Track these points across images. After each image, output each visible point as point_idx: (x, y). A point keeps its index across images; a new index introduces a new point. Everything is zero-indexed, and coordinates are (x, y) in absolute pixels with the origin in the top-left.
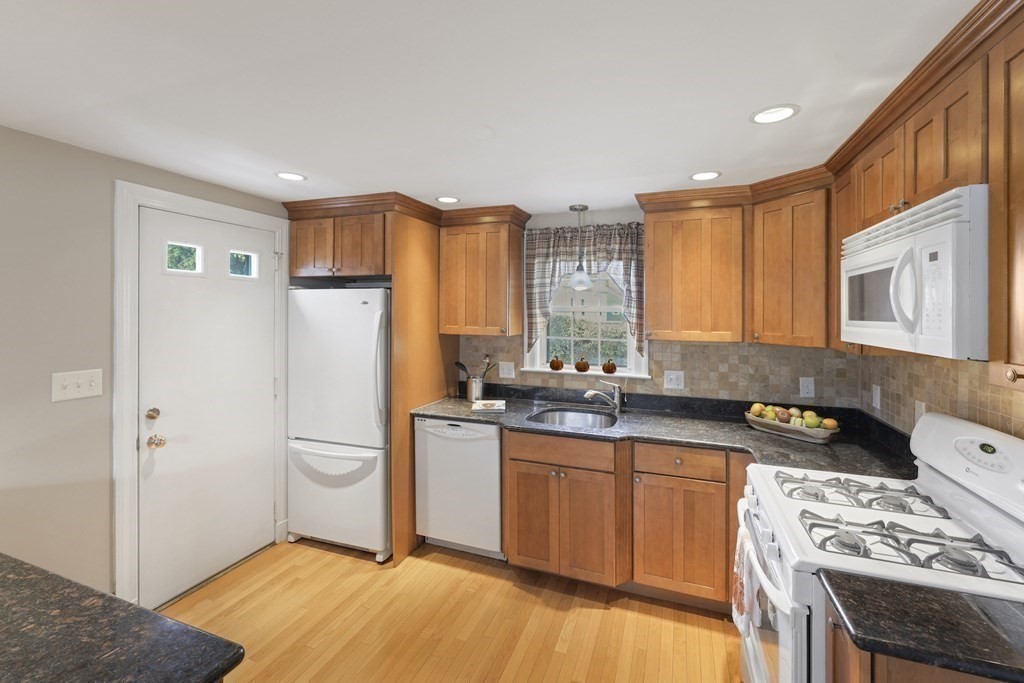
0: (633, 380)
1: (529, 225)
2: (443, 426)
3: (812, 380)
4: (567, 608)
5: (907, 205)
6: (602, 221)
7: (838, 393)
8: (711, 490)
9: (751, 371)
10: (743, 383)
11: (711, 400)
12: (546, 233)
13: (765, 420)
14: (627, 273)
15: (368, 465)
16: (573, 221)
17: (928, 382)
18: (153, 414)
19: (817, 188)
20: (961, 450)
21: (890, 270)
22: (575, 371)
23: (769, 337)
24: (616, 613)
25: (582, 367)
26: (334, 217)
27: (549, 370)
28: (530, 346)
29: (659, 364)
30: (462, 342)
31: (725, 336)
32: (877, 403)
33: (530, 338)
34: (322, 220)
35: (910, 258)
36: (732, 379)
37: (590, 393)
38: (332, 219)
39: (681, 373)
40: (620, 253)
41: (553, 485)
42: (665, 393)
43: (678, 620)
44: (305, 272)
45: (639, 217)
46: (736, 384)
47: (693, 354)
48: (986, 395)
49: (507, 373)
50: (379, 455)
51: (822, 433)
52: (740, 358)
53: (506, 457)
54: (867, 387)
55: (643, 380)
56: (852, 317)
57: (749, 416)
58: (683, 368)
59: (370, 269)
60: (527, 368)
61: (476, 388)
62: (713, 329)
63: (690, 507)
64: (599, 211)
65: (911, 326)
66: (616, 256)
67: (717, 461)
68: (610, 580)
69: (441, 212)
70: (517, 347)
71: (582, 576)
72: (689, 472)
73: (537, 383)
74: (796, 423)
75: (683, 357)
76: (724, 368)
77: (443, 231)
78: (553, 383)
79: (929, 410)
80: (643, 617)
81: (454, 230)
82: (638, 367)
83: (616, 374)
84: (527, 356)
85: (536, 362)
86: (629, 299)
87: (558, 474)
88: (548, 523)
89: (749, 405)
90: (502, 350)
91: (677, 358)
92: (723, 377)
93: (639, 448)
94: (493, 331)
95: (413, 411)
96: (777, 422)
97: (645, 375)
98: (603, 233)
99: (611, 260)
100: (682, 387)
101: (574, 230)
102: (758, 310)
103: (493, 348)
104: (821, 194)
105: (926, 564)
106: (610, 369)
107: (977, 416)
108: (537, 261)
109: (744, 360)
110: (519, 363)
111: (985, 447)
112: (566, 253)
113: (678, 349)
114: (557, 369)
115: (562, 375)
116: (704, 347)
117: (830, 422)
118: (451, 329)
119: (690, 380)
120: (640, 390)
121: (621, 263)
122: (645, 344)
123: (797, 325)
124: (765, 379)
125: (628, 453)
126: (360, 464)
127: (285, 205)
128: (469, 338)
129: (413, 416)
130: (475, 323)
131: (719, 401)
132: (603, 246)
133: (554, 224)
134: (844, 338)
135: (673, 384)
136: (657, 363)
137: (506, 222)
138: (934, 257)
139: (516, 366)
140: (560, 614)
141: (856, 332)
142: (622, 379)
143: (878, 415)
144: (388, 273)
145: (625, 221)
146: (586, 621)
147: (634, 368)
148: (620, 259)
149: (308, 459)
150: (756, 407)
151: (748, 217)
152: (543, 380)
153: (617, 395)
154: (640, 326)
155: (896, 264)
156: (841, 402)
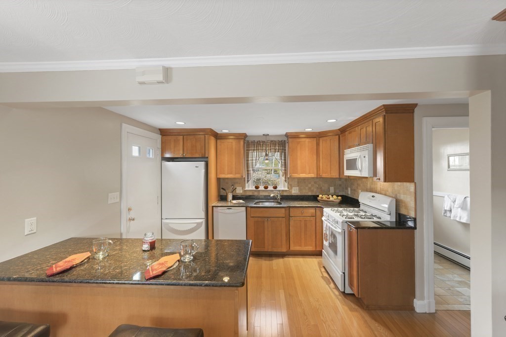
0: (283, 191)
1: (247, 139)
2: (224, 209)
3: (333, 188)
4: (272, 260)
5: (359, 145)
6: (272, 139)
7: (340, 191)
8: (311, 219)
9: (317, 186)
10: (315, 190)
11: (306, 196)
12: (253, 142)
13: (323, 199)
14: (281, 157)
15: (199, 225)
16: (264, 139)
17: (361, 185)
18: (129, 210)
19: (336, 135)
20: (369, 198)
21: (357, 159)
22: (264, 189)
23: (324, 175)
24: (286, 259)
25: (266, 188)
26: (183, 135)
27: (255, 189)
28: (248, 181)
29: (291, 185)
30: (221, 180)
31: (312, 175)
32: (349, 193)
33: (248, 178)
34: (178, 136)
35: (360, 157)
36: (312, 189)
37: (272, 195)
38: (182, 136)
39: (298, 188)
40: (278, 150)
41: (266, 223)
42: (293, 194)
43: (303, 258)
44: (168, 155)
45: (285, 139)
46: (313, 190)
47: (301, 181)
48: (373, 186)
49: (239, 191)
50: (203, 221)
51: (338, 201)
52: (314, 183)
53: (248, 216)
54: (347, 189)
55: (286, 191)
56: (347, 169)
57: (319, 198)
58: (298, 186)
59: (199, 155)
60: (246, 189)
61: (230, 197)
62: (309, 173)
63: (306, 225)
64: (272, 136)
65: (361, 171)
66: (277, 151)
67: (313, 211)
68: (284, 250)
69: (218, 134)
70: (242, 181)
71: (275, 250)
72: (305, 215)
73: (251, 194)
74: (331, 199)
75: (298, 182)
76: (310, 186)
77: (218, 141)
78: (256, 194)
79: (362, 191)
80: (293, 259)
81: (222, 141)
82: (284, 187)
83: (277, 189)
84: (247, 185)
85: (250, 187)
86: (282, 165)
87: (268, 220)
88: (264, 236)
89: (318, 196)
90: (237, 183)
91: (296, 183)
92: (310, 188)
93: (291, 209)
94: (238, 176)
95: (213, 205)
96: (326, 199)
97: (287, 189)
98: (273, 143)
99: (276, 152)
100: (298, 192)
101: (264, 142)
102: (321, 168)
103: (234, 182)
104: (337, 136)
105: (364, 218)
106: (275, 188)
107: (371, 191)
108: (250, 152)
109: (315, 183)
110: (244, 187)
111: (373, 196)
112: (261, 149)
113: (296, 180)
114: (258, 188)
115: (259, 190)
116: (304, 179)
117: (340, 198)
118: (222, 176)
119: (300, 190)
120: (285, 194)
121: (279, 153)
122: (287, 179)
123: (332, 172)
124: (321, 188)
125: (288, 211)
126: (196, 225)
127: (160, 130)
128: (224, 179)
129: (213, 207)
130: (231, 173)
131: (308, 196)
132: (274, 147)
133: (256, 140)
134: (345, 175)
135: (295, 191)
136: (290, 185)
137: (242, 139)
138: (364, 157)
139: (242, 188)
140: (271, 262)
141: (348, 173)
142: (279, 191)
143: (350, 196)
144: (206, 156)
145: (280, 140)
146: (278, 263)
147: (283, 187)
148: (278, 152)
149: (172, 226)
150: (320, 196)
151: (318, 141)
152: (252, 193)
153: (279, 196)
154: (285, 173)
155: (358, 158)
156: (340, 194)
